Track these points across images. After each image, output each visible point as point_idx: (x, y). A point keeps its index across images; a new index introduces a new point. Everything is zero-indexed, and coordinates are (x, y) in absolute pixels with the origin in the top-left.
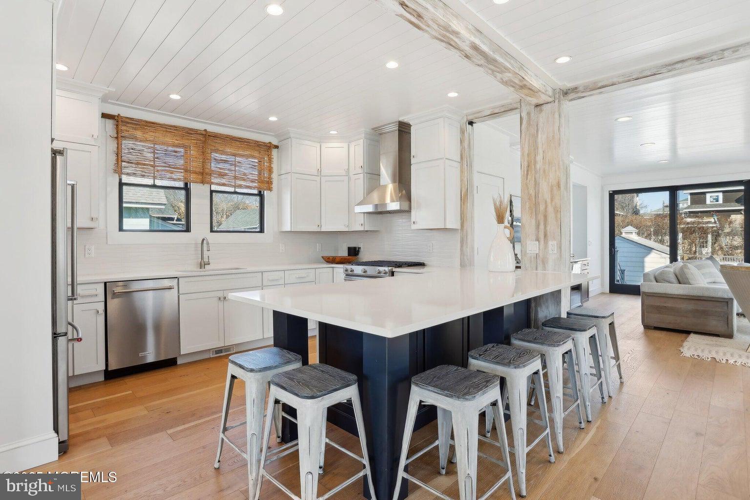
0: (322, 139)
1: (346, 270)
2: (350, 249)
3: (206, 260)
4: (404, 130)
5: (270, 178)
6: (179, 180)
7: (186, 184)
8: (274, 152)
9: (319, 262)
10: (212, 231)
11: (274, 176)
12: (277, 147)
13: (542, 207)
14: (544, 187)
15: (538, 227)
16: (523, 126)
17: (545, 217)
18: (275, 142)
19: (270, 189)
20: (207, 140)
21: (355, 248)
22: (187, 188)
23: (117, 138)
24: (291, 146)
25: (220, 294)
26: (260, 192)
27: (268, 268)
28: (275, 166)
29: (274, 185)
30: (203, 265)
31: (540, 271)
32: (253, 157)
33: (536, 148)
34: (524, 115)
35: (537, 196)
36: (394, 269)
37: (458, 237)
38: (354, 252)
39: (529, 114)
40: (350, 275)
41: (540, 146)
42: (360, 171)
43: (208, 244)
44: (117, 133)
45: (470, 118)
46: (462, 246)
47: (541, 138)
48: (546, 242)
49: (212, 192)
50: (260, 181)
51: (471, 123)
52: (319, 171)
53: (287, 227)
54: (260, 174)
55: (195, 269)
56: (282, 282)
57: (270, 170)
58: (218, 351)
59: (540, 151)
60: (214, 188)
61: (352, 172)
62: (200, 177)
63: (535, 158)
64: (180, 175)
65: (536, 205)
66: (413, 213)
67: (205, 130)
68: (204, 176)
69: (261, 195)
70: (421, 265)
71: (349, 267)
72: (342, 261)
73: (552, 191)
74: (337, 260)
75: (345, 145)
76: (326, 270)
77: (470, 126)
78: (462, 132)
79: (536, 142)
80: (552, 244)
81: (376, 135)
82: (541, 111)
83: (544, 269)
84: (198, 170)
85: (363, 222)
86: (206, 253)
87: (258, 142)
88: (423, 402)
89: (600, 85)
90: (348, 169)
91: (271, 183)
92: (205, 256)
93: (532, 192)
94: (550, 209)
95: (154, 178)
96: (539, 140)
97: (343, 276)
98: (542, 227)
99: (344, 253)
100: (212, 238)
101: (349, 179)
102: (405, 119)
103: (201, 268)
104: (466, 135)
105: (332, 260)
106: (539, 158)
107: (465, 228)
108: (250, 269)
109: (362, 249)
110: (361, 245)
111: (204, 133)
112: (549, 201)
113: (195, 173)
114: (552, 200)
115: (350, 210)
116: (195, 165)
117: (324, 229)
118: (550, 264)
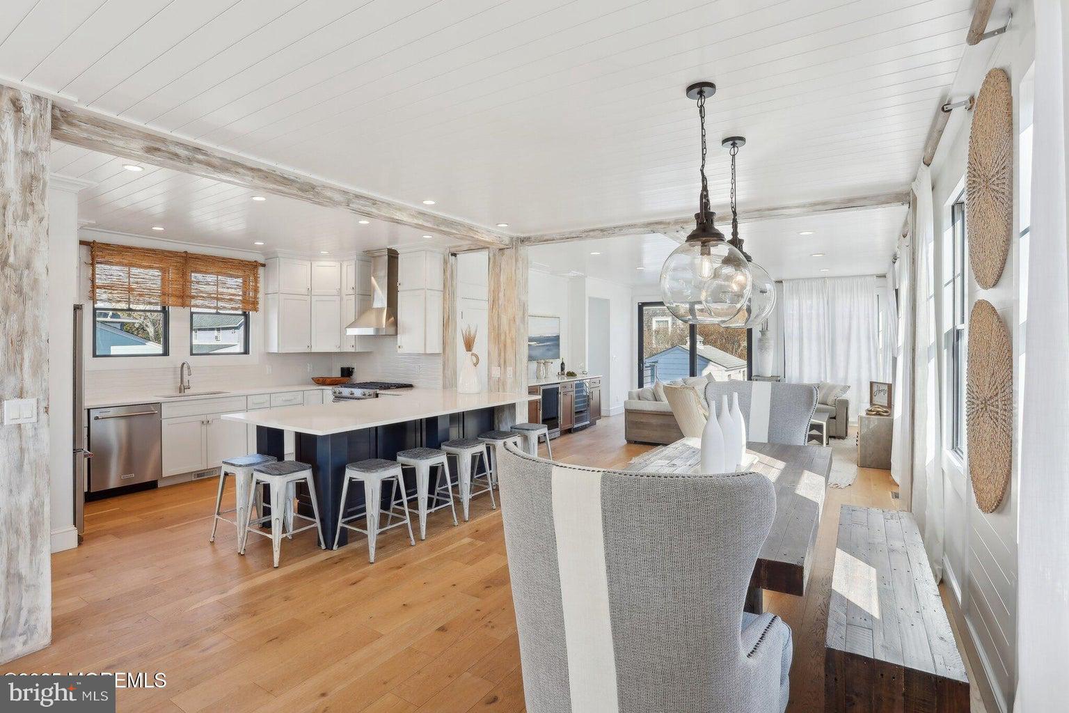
0: (312, 256)
1: (335, 393)
2: (343, 370)
3: (186, 384)
4: (393, 256)
5: (256, 297)
6: (156, 304)
7: (164, 308)
8: (261, 271)
9: (308, 384)
10: (192, 354)
11: (261, 295)
12: (264, 265)
13: (503, 338)
14: (504, 320)
15: (499, 355)
16: (490, 265)
17: (505, 345)
18: (261, 260)
19: (256, 310)
20: (186, 262)
21: (348, 369)
22: (165, 311)
23: (92, 264)
24: (279, 266)
25: (204, 418)
26: (245, 313)
27: (254, 392)
28: (261, 285)
29: (261, 306)
30: (182, 389)
31: (501, 393)
32: (237, 277)
33: (499, 286)
34: (491, 255)
35: (499, 326)
36: (378, 391)
37: (440, 361)
38: (347, 372)
39: (494, 255)
40: (338, 397)
41: (502, 285)
42: (352, 292)
43: (189, 368)
44: (93, 259)
45: (453, 250)
46: (444, 369)
47: (503, 278)
48: (505, 368)
49: (192, 314)
50: (244, 301)
51: (454, 255)
52: (310, 290)
53: (274, 349)
54: (244, 293)
55: (175, 394)
56: (267, 405)
57: (256, 290)
58: (200, 474)
59: (502, 289)
60: (194, 310)
61: (344, 291)
62: (180, 300)
63: (498, 294)
64: (158, 300)
65: (499, 335)
66: (399, 336)
67: (186, 252)
68: (184, 298)
69: (246, 315)
70: (410, 386)
71: (338, 389)
72: (333, 383)
73: (509, 323)
74: (328, 381)
75: (338, 265)
76: (315, 392)
77: (453, 257)
78: (445, 262)
79: (499, 281)
80: (510, 370)
81: (368, 258)
82: (503, 254)
83: (504, 390)
84: (177, 293)
85: (354, 344)
86: (186, 378)
87: (242, 261)
88: (354, 478)
89: (546, 238)
90: (340, 289)
91: (257, 303)
92: (185, 380)
93: (496, 324)
94: (509, 341)
95: (129, 302)
96: (502, 279)
97: (332, 397)
98: (502, 354)
99: (337, 374)
100: (193, 361)
101: (341, 300)
102: (393, 247)
103: (180, 392)
104: (449, 266)
105: (321, 382)
106: (501, 295)
107: (447, 352)
108: (234, 393)
109: (355, 370)
110: (354, 365)
111: (184, 255)
112: (508, 332)
113: (173, 295)
114: (510, 331)
115: (342, 332)
116: (173, 288)
117: (314, 350)
118: (508, 386)
